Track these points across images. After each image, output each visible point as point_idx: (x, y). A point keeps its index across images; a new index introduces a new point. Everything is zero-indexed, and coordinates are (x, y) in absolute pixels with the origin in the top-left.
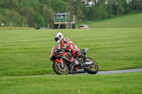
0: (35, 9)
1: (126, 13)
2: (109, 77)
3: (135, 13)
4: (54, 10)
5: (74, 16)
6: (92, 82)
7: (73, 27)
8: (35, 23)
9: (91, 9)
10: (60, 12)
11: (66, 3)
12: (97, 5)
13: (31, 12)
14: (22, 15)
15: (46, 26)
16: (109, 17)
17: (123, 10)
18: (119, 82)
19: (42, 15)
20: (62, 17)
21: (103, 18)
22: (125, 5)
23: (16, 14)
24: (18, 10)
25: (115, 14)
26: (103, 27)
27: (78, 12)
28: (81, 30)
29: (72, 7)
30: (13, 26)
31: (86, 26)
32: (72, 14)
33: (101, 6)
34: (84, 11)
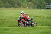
0: (39, 2)
4: (46, 3)
8: (39, 7)
10: (48, 3)
13: (38, 3)
14: (35, 4)
15: (43, 8)
19: (42, 4)
20: (49, 5)
23: (33, 4)
24: (33, 3)
30: (31, 8)
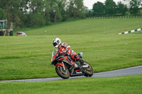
1: (64, 20)
2: (46, 85)
3: (73, 20)
5: (12, 23)
6: (29, 90)
7: (11, 34)
9: (28, 16)
11: (4, 11)
12: (34, 12)
16: (47, 24)
17: (61, 17)
18: (56, 89)
21: (41, 25)
22: (63, 13)
25: (53, 21)
26: (41, 34)
27: (15, 19)
28: (18, 37)
29: (10, 14)
31: (24, 34)
32: (9, 21)
33: (39, 13)
34: (22, 18)
